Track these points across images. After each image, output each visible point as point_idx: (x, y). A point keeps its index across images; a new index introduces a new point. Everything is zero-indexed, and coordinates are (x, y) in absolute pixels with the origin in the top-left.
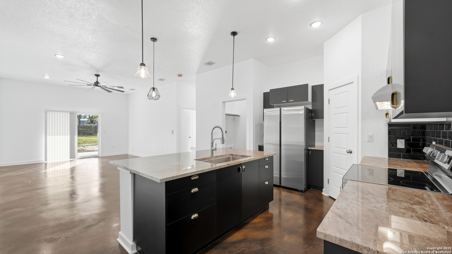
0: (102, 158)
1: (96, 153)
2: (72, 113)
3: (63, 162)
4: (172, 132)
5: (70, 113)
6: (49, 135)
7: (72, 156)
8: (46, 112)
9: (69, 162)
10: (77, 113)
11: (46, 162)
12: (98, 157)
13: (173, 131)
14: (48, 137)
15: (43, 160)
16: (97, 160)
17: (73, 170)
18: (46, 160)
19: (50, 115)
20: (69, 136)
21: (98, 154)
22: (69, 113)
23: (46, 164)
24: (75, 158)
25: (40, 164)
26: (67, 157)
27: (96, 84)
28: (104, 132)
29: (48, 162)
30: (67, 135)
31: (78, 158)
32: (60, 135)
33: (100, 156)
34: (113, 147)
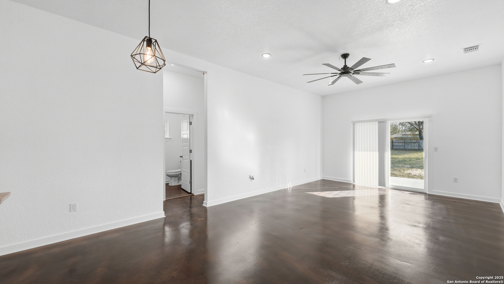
1: (420, 185)
2: (382, 123)
5: (379, 122)
8: (354, 124)
10: (387, 121)
11: (354, 183)
12: (425, 194)
14: (356, 152)
15: (351, 180)
16: (422, 197)
18: (354, 181)
19: (359, 127)
20: (377, 153)
21: (424, 188)
22: (377, 122)
24: (384, 185)
25: (349, 184)
26: (375, 183)
27: (345, 71)
28: (436, 149)
29: (356, 183)
30: (376, 151)
31: (390, 187)
32: (367, 151)
33: (426, 192)
34: (456, 180)
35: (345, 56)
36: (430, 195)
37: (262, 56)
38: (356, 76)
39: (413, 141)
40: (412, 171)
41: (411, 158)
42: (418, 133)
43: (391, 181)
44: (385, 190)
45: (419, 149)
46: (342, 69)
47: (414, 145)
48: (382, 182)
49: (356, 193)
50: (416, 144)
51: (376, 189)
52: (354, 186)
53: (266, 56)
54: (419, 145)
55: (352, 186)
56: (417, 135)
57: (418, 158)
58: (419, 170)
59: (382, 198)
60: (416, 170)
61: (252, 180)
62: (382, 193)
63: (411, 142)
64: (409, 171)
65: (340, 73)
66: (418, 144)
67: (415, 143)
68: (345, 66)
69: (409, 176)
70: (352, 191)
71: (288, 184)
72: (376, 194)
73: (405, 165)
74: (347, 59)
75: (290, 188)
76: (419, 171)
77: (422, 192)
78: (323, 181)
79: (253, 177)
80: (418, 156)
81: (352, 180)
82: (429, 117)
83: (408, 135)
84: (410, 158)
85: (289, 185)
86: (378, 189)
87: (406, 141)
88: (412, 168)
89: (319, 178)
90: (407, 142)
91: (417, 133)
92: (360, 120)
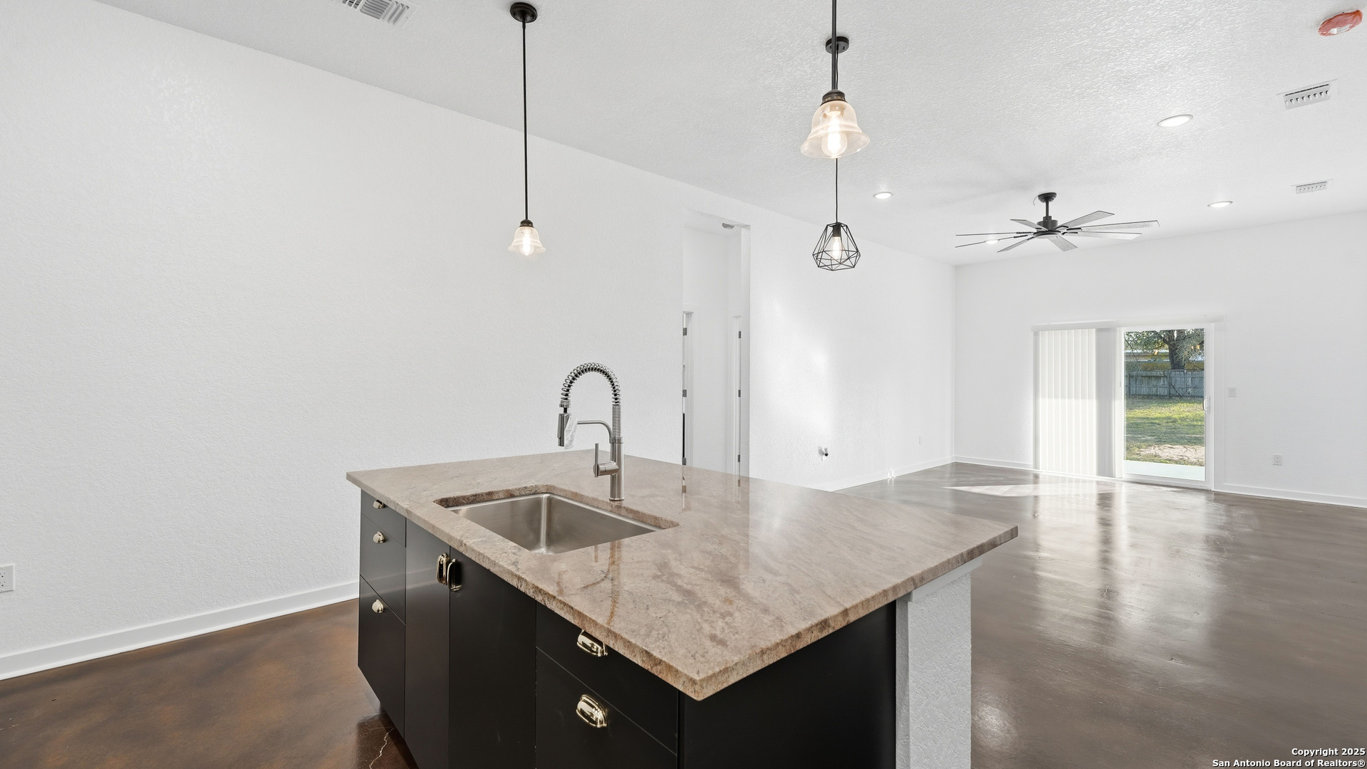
0: (1219, 497)
1: (1194, 474)
2: (1104, 331)
3: (1078, 479)
5: (1099, 330)
6: (1043, 397)
7: (1107, 468)
8: (1036, 334)
11: (1037, 471)
12: (1207, 491)
14: (1041, 400)
15: (1028, 464)
16: (1199, 500)
18: (1036, 465)
19: (1046, 339)
20: (1094, 402)
21: (1203, 481)
22: (1094, 330)
24: (1111, 475)
25: (1024, 473)
26: (1090, 469)
27: (1048, 227)
29: (1042, 472)
30: (1090, 398)
31: (1125, 477)
32: (1070, 397)
33: (1209, 488)
34: (1278, 461)
35: (1047, 198)
36: (1217, 494)
37: (874, 196)
38: (1069, 238)
39: (1154, 373)
40: (1160, 449)
41: (1152, 419)
42: (1168, 351)
43: (1124, 468)
44: (1113, 485)
45: (1170, 394)
46: (1039, 223)
47: (1155, 384)
48: (1105, 466)
49: (1043, 490)
50: (1162, 380)
51: (1091, 482)
52: (1036, 477)
53: (883, 197)
54: (1170, 384)
55: (1031, 477)
56: (1165, 355)
57: (1169, 418)
58: (1176, 446)
59: (1105, 500)
60: (1172, 448)
61: (824, 456)
62: (1106, 489)
63: (1147, 377)
64: (1153, 450)
65: (1035, 233)
66: (1166, 383)
67: (1158, 378)
68: (1047, 218)
69: (1155, 458)
70: (1031, 486)
72: (1093, 491)
73: (1140, 436)
74: (1050, 203)
75: (891, 481)
76: (1176, 450)
77: (1200, 488)
78: (959, 465)
79: (826, 450)
80: (1168, 414)
81: (1031, 463)
82: (1221, 319)
83: (1139, 355)
84: (1148, 418)
85: (891, 474)
86: (1095, 484)
87: (1135, 373)
88: (1160, 442)
89: (948, 459)
90: (1137, 376)
91: (1165, 350)
92: (1052, 324)
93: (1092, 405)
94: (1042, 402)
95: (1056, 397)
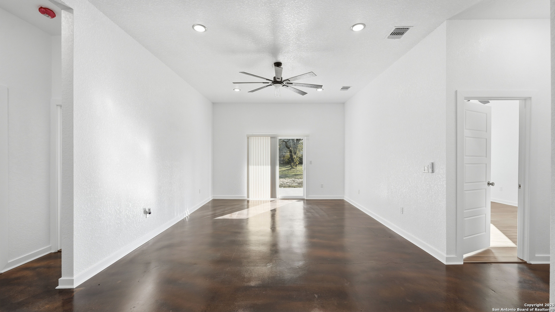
2: (273, 138)
3: (264, 201)
4: (430, 166)
6: (251, 165)
7: (273, 194)
8: (248, 138)
9: (270, 202)
10: (278, 137)
11: (248, 199)
12: (303, 199)
13: (433, 164)
14: (250, 166)
15: (244, 196)
16: (301, 203)
17: (273, 212)
18: (248, 197)
19: (252, 141)
21: (303, 195)
22: (270, 137)
23: (248, 201)
24: (275, 197)
25: (242, 201)
26: (268, 196)
28: (311, 162)
29: (251, 199)
30: (268, 165)
31: (280, 197)
32: (261, 165)
34: (322, 186)
35: (278, 65)
36: (307, 200)
43: (281, 192)
51: (268, 201)
55: (246, 203)
61: (148, 214)
71: (185, 212)
75: (188, 217)
78: (214, 201)
80: (299, 169)
81: (246, 195)
82: (307, 136)
89: (210, 198)
92: (254, 134)
93: (268, 168)
94: (251, 167)
95: (256, 165)
